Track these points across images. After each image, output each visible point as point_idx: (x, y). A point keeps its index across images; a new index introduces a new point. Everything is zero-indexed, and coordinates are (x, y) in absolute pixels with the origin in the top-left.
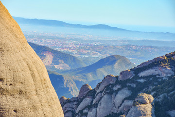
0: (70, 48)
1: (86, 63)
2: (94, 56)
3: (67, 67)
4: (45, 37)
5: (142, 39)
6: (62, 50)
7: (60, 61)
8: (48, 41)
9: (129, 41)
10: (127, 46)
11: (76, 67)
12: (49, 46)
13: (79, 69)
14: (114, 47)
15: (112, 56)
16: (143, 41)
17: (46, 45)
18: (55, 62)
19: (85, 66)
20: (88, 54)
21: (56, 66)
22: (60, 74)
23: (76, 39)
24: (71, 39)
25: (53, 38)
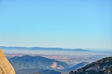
0: (64, 60)
1: (71, 66)
2: (75, 63)
3: (63, 68)
4: (54, 55)
5: (97, 54)
6: (61, 61)
7: (60, 65)
8: (55, 57)
9: (91, 56)
10: (90, 58)
11: (67, 68)
12: (55, 59)
13: (68, 69)
14: (84, 59)
15: (83, 63)
16: (97, 55)
17: (54, 59)
18: (58, 66)
19: (71, 67)
20: (73, 62)
21: (58, 68)
22: (59, 71)
23: (67, 56)
24: (65, 56)
25: (57, 56)
